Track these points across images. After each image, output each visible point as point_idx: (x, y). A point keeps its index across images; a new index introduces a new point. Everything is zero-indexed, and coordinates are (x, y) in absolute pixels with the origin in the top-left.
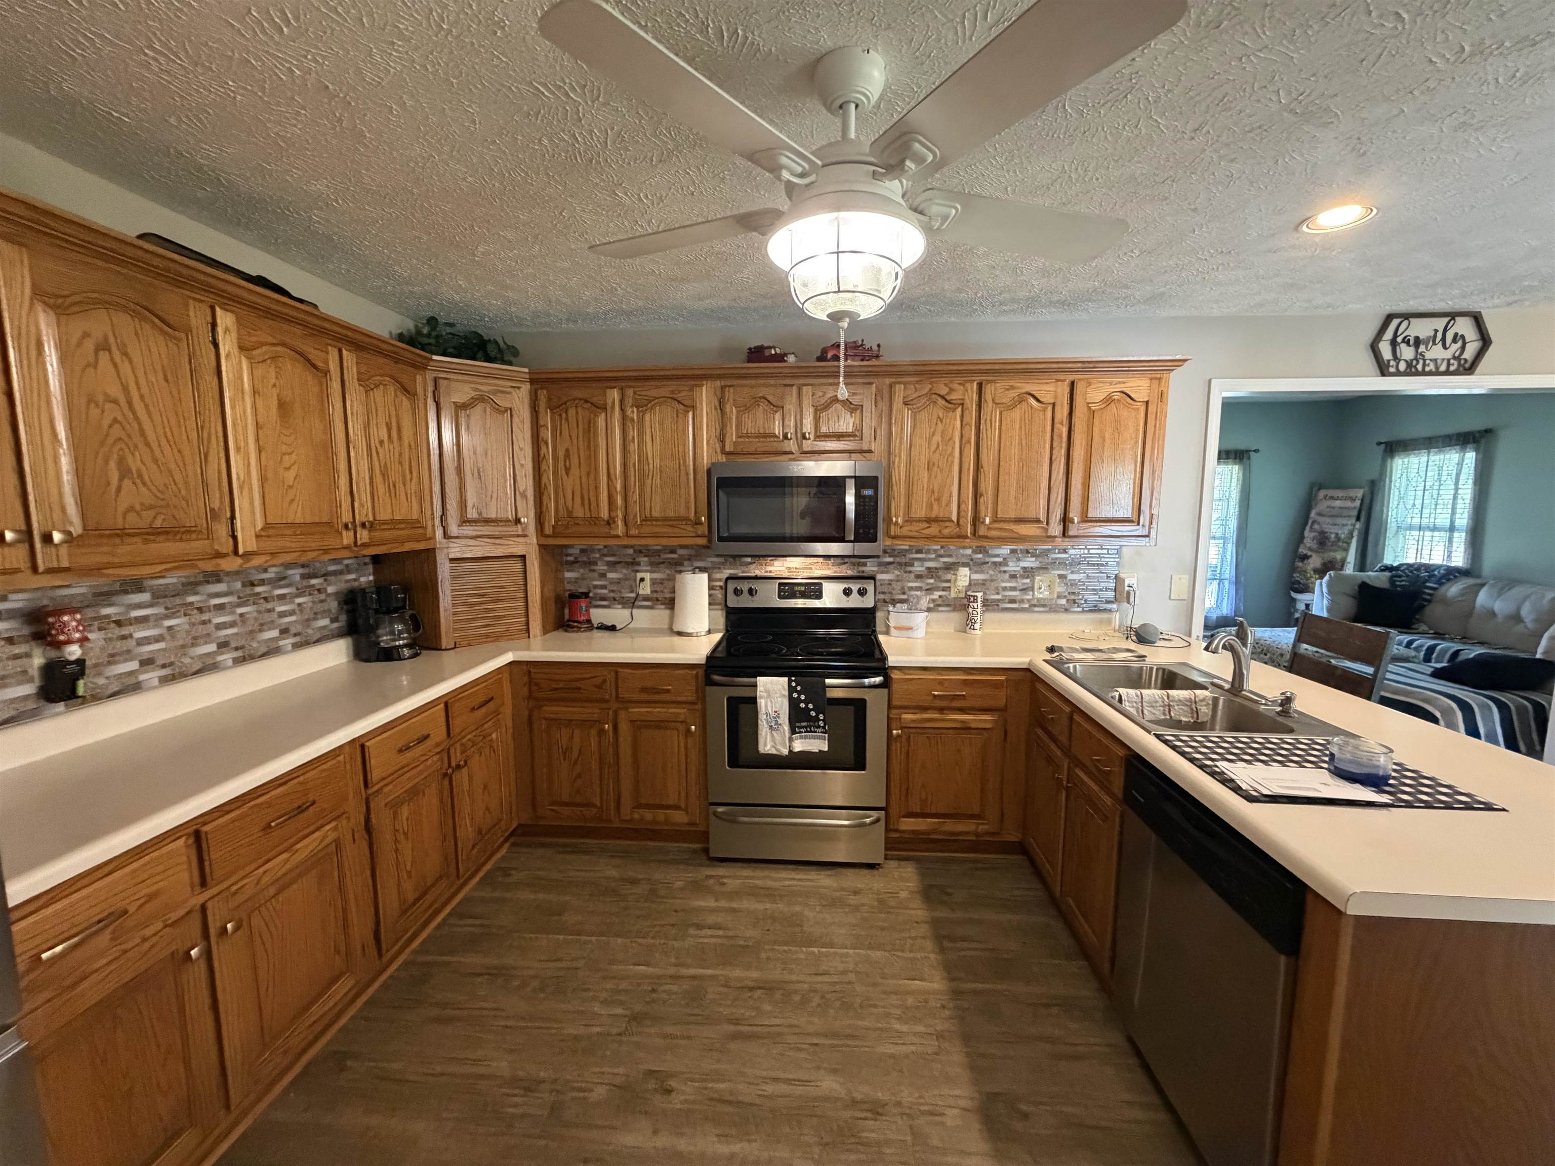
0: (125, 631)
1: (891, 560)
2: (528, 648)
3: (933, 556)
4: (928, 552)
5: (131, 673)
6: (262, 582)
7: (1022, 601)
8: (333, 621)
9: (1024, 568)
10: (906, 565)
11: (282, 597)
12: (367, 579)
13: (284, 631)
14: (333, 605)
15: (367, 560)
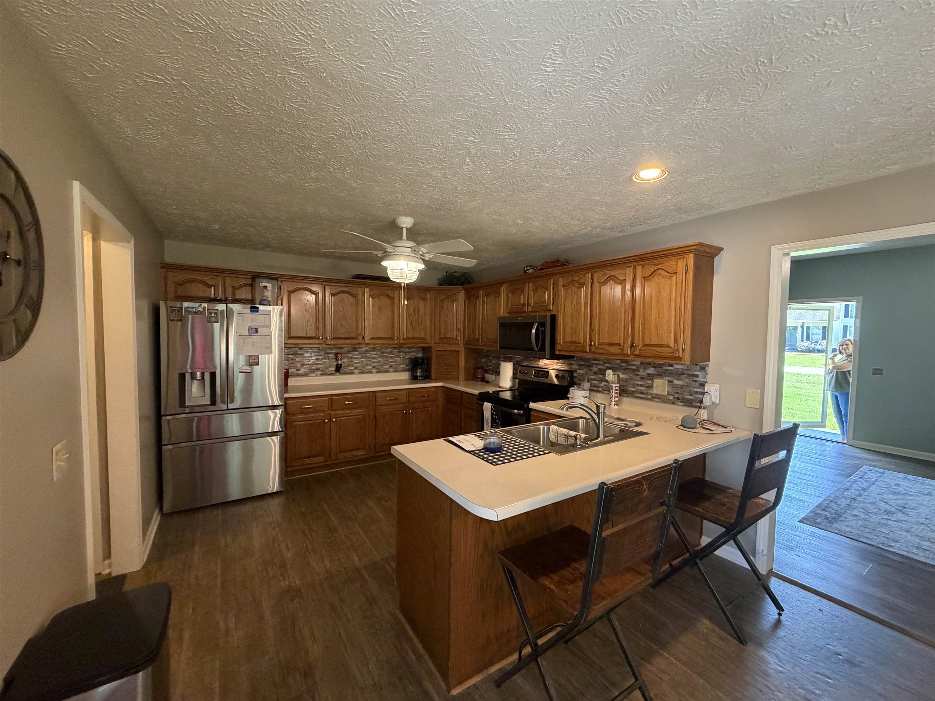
0: (352, 360)
1: (583, 363)
2: (458, 385)
3: (602, 363)
4: (599, 360)
5: (353, 370)
6: (386, 353)
7: (647, 394)
8: (406, 366)
9: (648, 374)
10: (589, 366)
11: (391, 357)
12: (420, 355)
13: (391, 366)
14: (407, 362)
15: (421, 349)
